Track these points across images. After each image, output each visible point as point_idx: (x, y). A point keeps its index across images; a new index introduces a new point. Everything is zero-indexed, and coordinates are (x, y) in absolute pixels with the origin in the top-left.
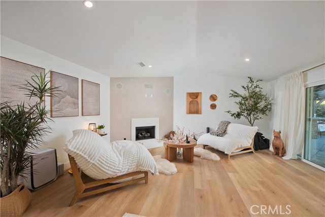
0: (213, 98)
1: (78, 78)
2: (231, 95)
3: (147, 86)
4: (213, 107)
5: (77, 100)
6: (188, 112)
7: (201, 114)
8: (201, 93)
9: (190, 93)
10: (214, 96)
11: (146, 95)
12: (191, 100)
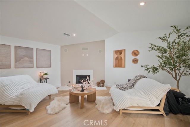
0: (135, 53)
1: (33, 48)
2: (151, 49)
3: (83, 49)
4: (135, 61)
5: (32, 60)
6: (115, 66)
7: (124, 67)
8: (125, 50)
9: (115, 51)
10: (136, 52)
11: (83, 55)
12: (116, 56)
